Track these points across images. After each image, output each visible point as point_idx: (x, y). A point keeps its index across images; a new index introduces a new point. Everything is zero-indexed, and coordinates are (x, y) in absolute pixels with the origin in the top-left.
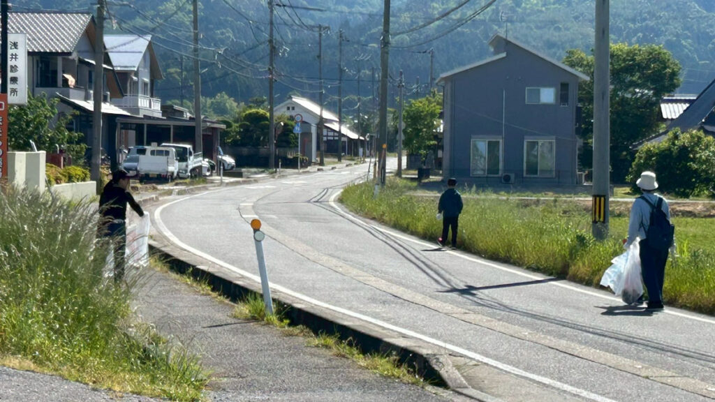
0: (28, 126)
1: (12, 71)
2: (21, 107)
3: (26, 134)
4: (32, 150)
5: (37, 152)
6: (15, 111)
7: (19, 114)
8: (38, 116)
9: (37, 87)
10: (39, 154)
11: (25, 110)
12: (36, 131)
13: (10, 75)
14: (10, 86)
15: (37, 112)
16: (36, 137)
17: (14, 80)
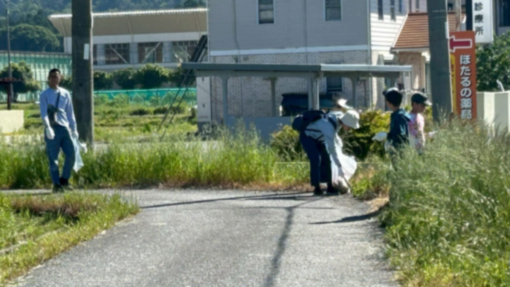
0: (493, 66)
1: (476, 9)
2: (486, 46)
3: (492, 75)
4: (499, 89)
5: (504, 92)
6: (480, 51)
7: (483, 54)
8: (503, 55)
9: (500, 26)
10: (507, 94)
11: (490, 51)
12: (502, 71)
13: (475, 13)
14: (475, 25)
15: (501, 51)
16: (502, 77)
17: (480, 18)
